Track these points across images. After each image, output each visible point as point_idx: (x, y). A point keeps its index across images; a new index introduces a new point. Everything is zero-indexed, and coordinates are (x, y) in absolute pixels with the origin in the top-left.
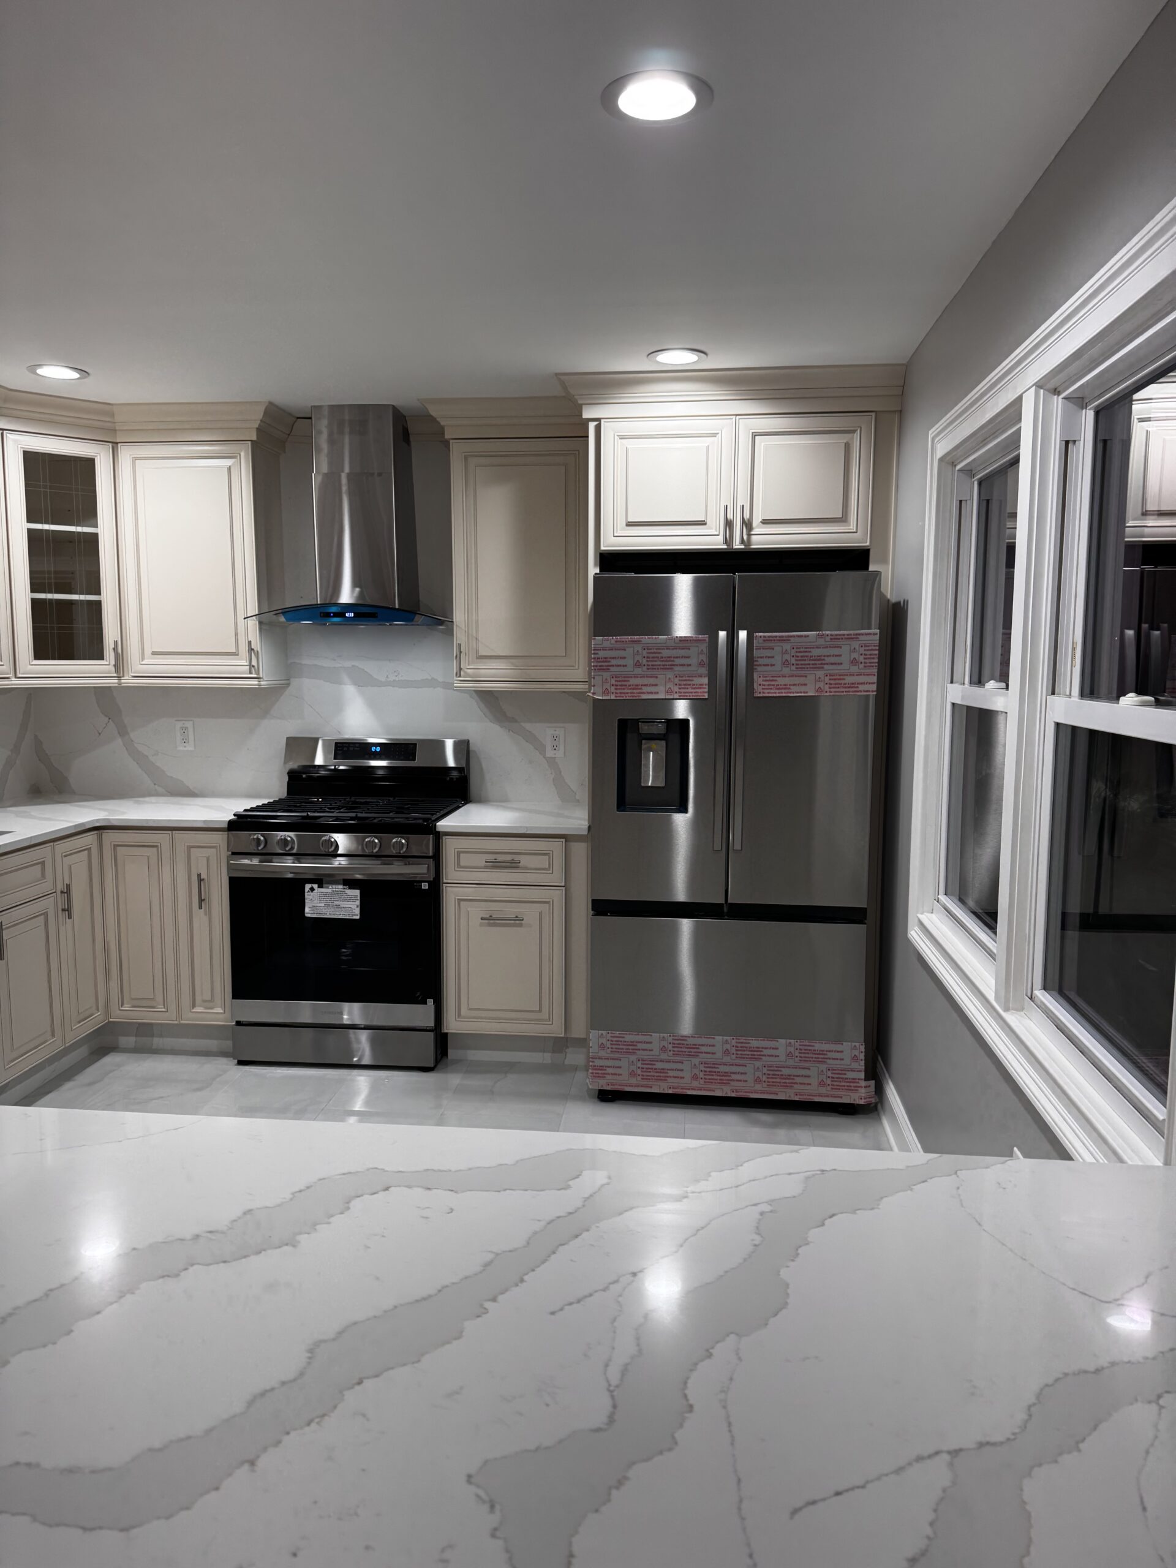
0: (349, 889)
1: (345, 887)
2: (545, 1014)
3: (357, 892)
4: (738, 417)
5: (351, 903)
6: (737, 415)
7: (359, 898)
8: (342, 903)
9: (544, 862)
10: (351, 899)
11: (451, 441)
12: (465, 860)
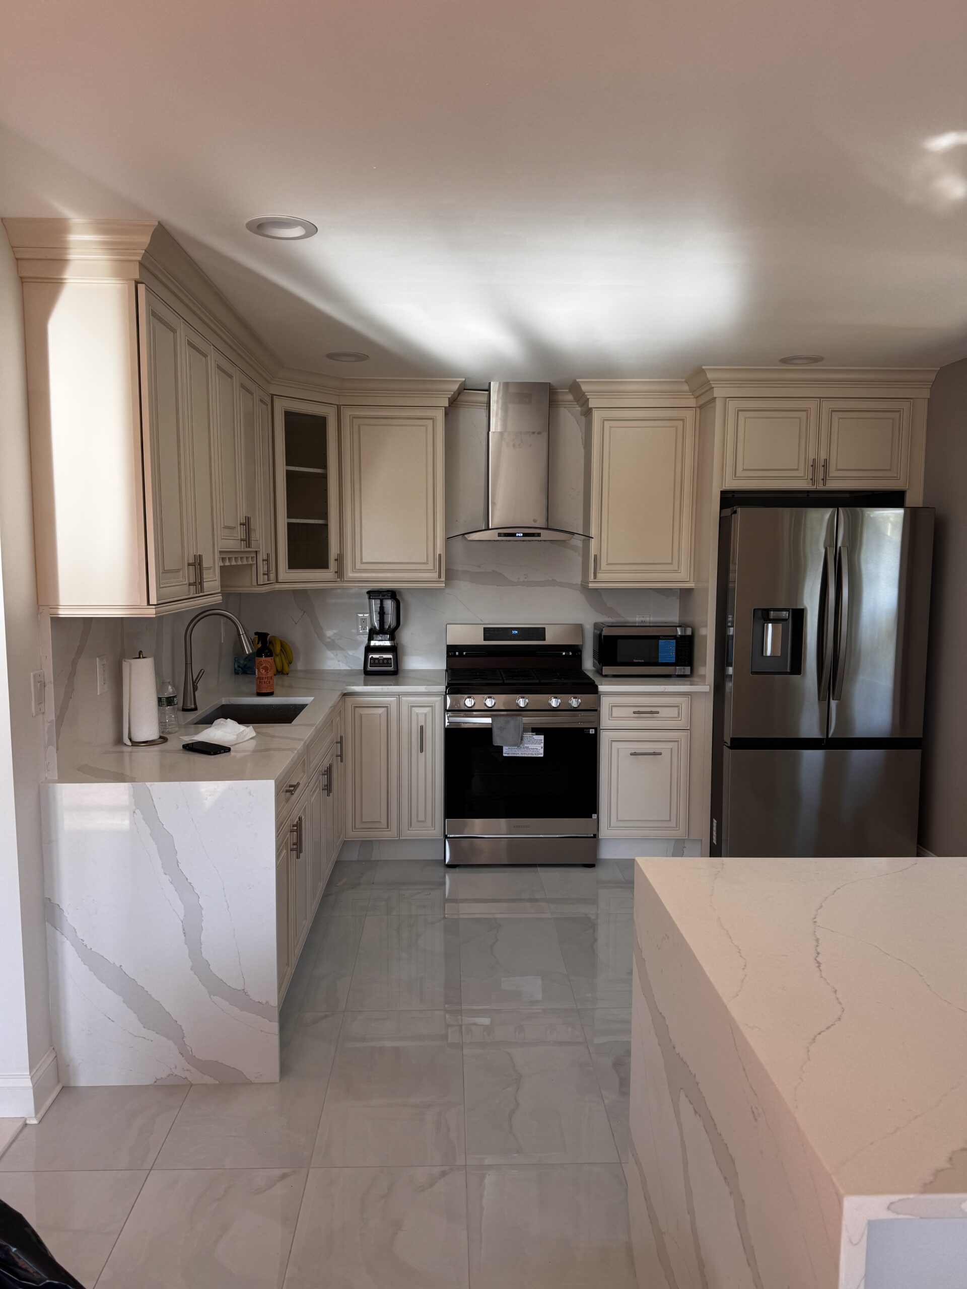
0: (536, 735)
1: (533, 734)
2: (673, 824)
3: (542, 737)
4: (822, 400)
5: (538, 745)
6: (820, 398)
7: (543, 741)
8: (530, 745)
9: (674, 712)
10: (537, 742)
11: (594, 409)
12: (617, 712)
